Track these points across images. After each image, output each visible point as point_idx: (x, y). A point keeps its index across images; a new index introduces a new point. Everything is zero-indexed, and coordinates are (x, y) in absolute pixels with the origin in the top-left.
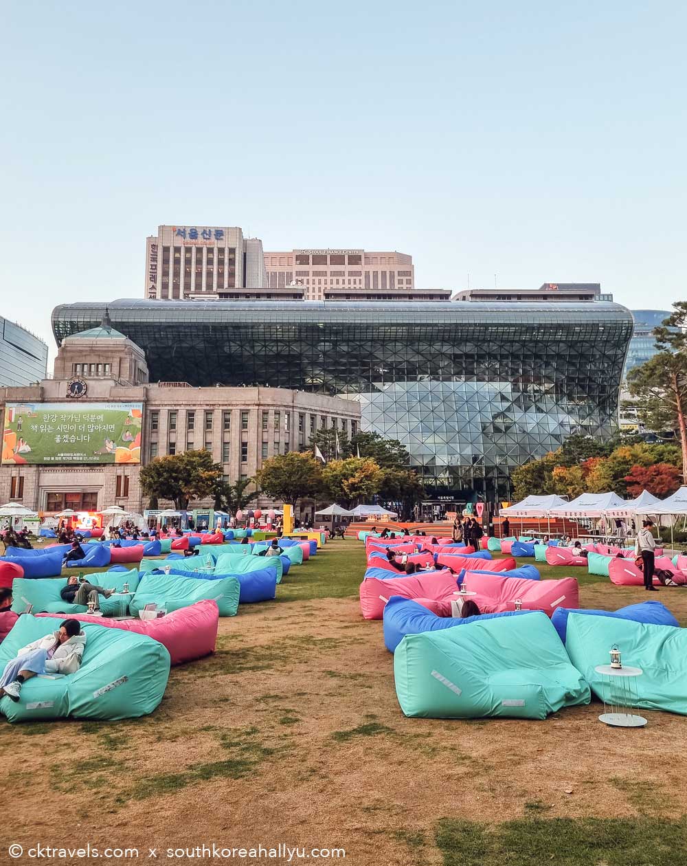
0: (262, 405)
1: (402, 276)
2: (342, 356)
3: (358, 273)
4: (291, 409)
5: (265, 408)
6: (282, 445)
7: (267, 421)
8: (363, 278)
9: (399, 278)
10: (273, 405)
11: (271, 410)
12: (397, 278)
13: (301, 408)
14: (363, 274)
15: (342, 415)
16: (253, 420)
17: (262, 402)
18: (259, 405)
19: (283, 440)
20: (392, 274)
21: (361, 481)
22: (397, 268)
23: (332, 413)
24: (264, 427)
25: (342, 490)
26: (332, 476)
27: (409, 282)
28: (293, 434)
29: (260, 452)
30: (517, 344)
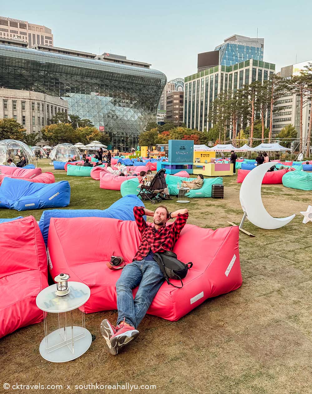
0: (32, 99)
1: (47, 39)
2: (41, 78)
3: (25, 34)
4: (44, 103)
5: (33, 101)
6: (41, 118)
7: (34, 107)
8: (27, 36)
9: (46, 40)
10: (36, 100)
11: (36, 102)
12: (45, 40)
13: (48, 102)
14: (28, 34)
15: (62, 106)
16: (28, 106)
17: (32, 98)
18: (30, 99)
19: (41, 116)
20: (42, 37)
21: (94, 137)
22: (45, 35)
23: (59, 106)
24: (33, 109)
25: (87, 140)
26: (82, 134)
27: (51, 42)
28: (45, 114)
29: (32, 121)
30: (117, 82)
